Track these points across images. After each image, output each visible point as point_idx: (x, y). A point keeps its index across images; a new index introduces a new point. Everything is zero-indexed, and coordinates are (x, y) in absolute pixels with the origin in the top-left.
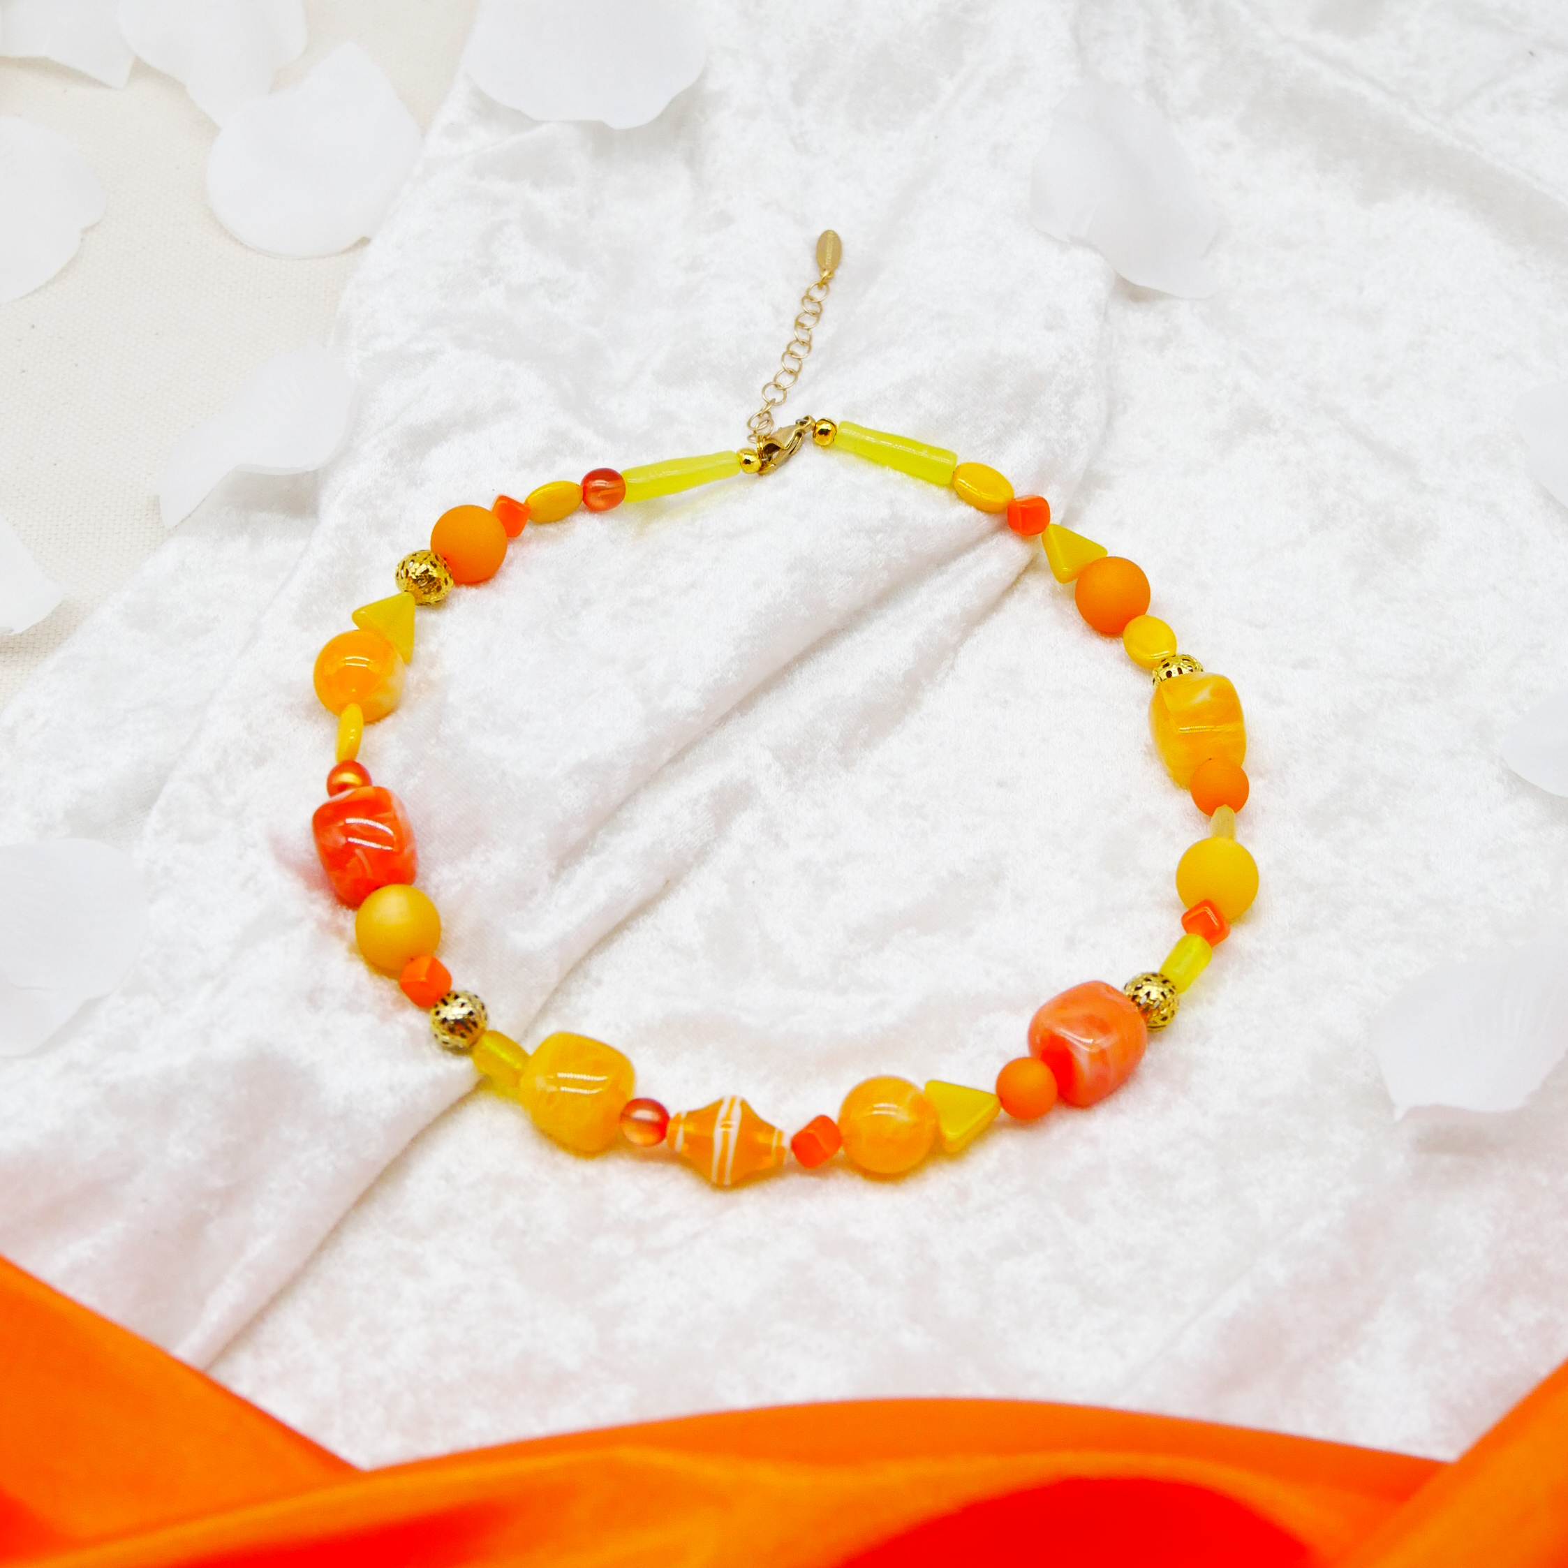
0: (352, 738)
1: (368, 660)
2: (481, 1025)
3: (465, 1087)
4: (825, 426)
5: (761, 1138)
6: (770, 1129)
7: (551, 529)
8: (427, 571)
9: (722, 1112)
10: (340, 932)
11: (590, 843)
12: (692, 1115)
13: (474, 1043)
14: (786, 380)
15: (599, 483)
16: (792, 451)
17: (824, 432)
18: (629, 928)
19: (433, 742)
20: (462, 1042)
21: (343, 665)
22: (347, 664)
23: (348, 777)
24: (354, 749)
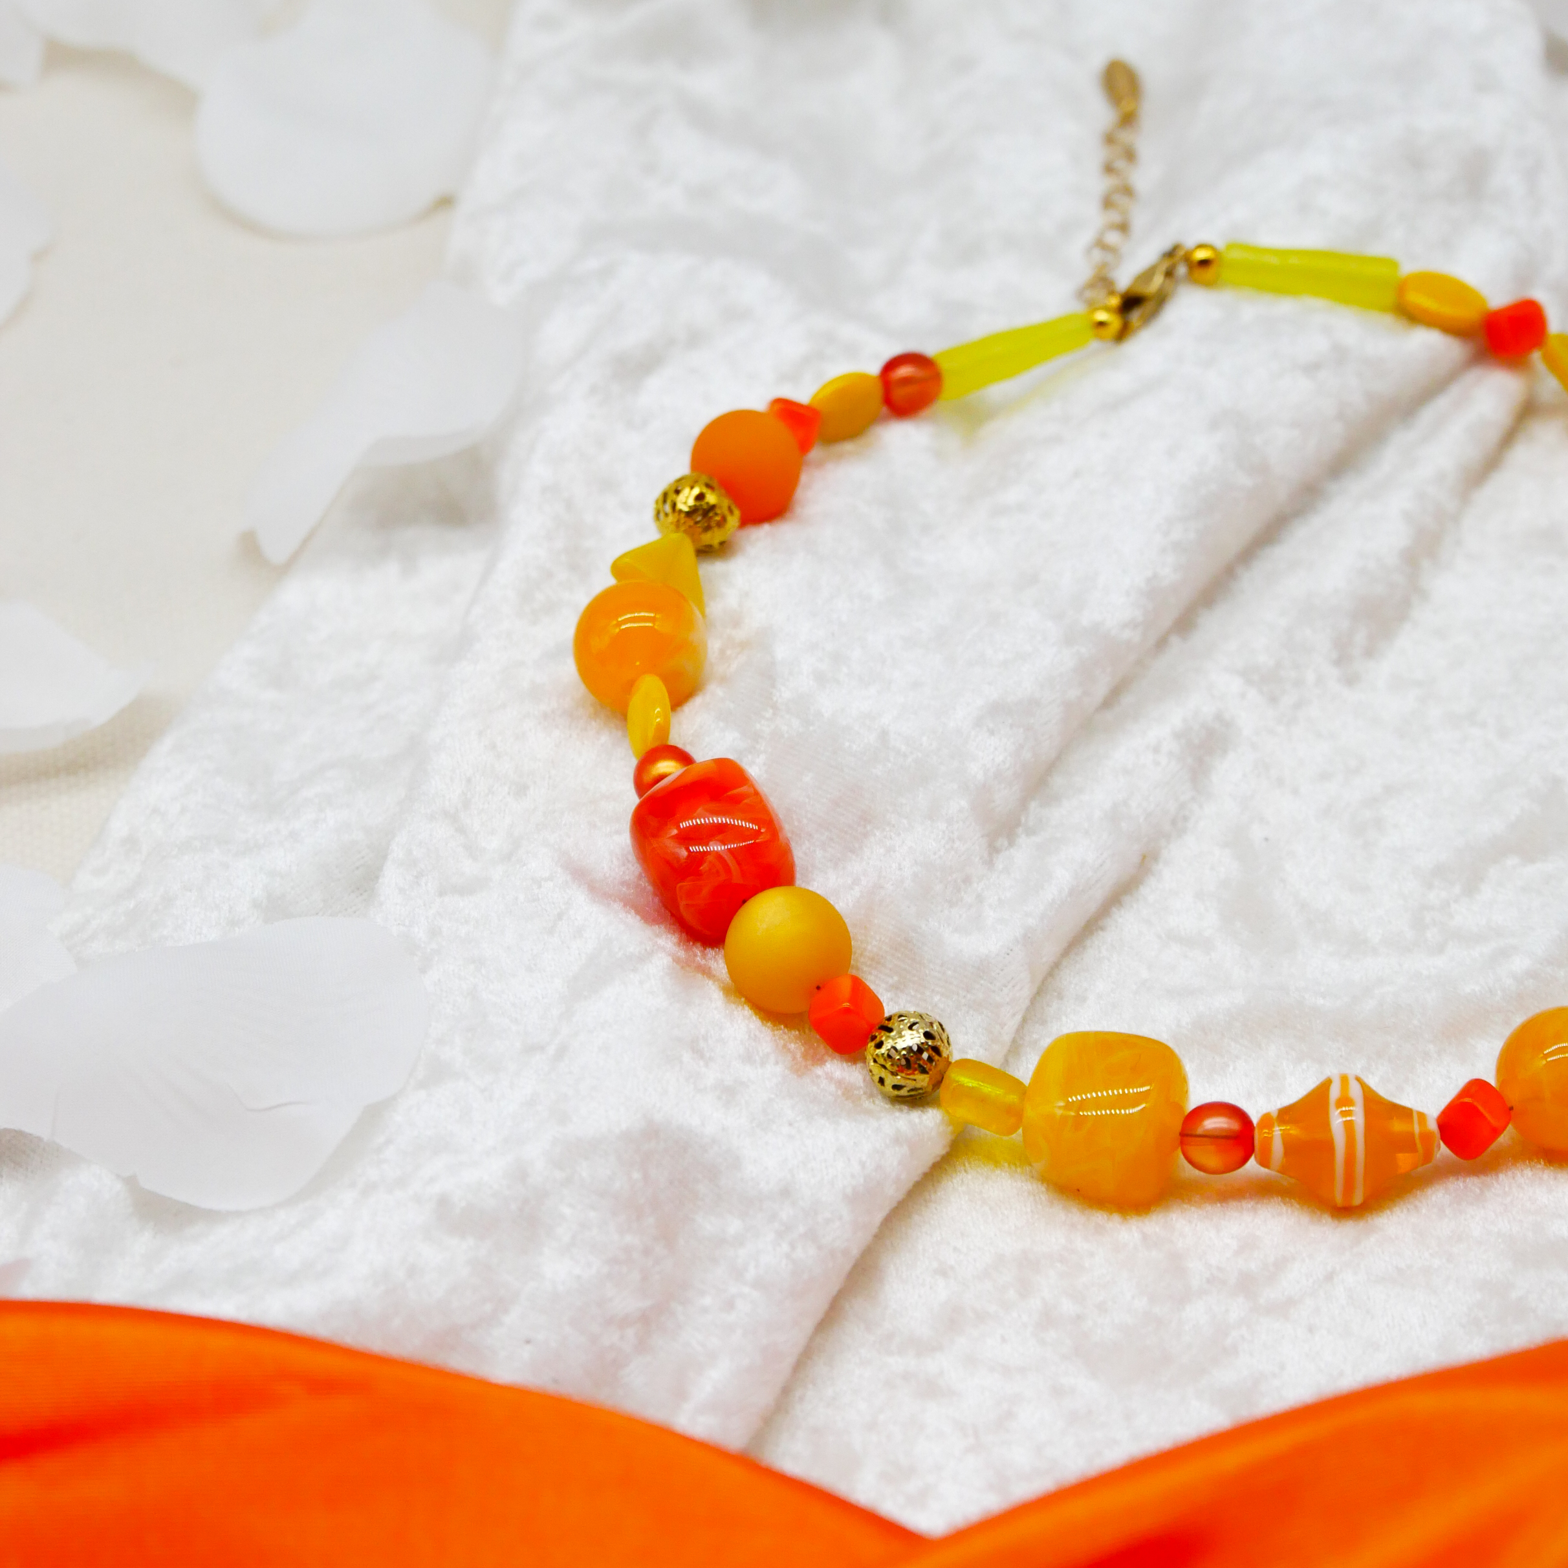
0: (658, 720)
1: (652, 615)
2: (945, 1054)
3: (937, 1149)
4: (1201, 255)
5: (1398, 1126)
6: (1405, 1113)
7: (848, 447)
8: (700, 497)
9: (1335, 1093)
10: (707, 972)
11: (1023, 819)
12: (1286, 1114)
13: (938, 1083)
14: (1113, 238)
15: (904, 371)
16: (1161, 299)
17: (1204, 263)
18: (1102, 929)
19: (769, 713)
20: (922, 1080)
21: (617, 630)
22: (623, 627)
23: (667, 767)
24: (663, 730)
